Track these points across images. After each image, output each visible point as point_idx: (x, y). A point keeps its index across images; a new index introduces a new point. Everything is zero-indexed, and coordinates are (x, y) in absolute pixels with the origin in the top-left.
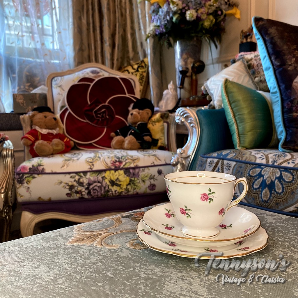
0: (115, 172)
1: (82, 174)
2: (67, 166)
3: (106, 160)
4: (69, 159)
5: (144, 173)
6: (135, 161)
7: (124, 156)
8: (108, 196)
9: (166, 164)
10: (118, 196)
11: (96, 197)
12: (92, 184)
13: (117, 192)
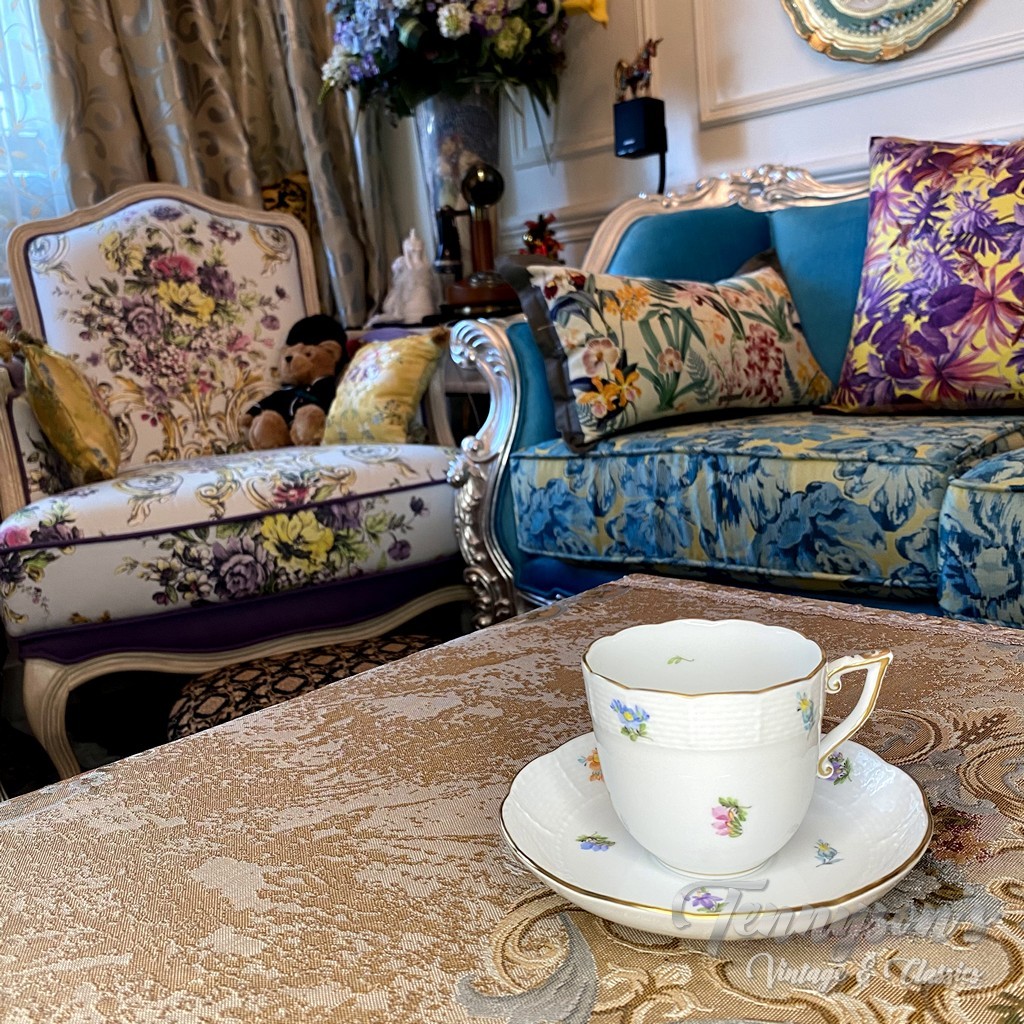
0: (290, 518)
1: (192, 534)
2: (146, 516)
3: (256, 485)
4: (146, 493)
5: (372, 512)
6: (343, 481)
7: (307, 471)
8: (277, 590)
9: (434, 483)
10: (305, 584)
11: (242, 594)
12: (227, 560)
13: (301, 574)
